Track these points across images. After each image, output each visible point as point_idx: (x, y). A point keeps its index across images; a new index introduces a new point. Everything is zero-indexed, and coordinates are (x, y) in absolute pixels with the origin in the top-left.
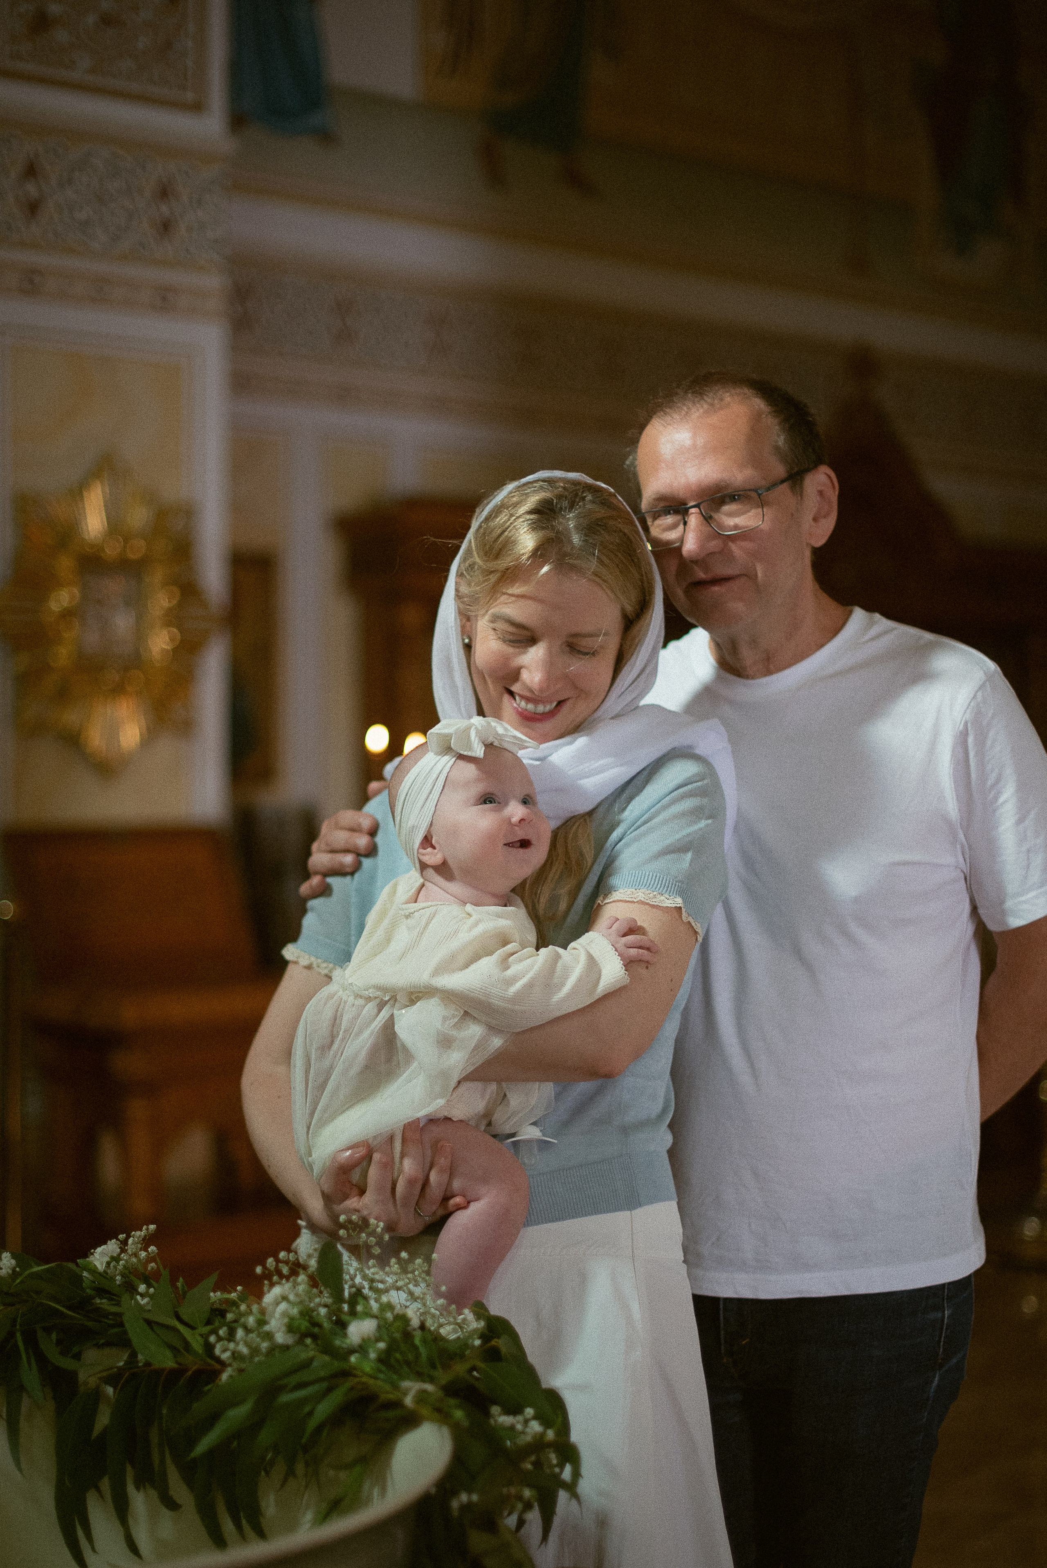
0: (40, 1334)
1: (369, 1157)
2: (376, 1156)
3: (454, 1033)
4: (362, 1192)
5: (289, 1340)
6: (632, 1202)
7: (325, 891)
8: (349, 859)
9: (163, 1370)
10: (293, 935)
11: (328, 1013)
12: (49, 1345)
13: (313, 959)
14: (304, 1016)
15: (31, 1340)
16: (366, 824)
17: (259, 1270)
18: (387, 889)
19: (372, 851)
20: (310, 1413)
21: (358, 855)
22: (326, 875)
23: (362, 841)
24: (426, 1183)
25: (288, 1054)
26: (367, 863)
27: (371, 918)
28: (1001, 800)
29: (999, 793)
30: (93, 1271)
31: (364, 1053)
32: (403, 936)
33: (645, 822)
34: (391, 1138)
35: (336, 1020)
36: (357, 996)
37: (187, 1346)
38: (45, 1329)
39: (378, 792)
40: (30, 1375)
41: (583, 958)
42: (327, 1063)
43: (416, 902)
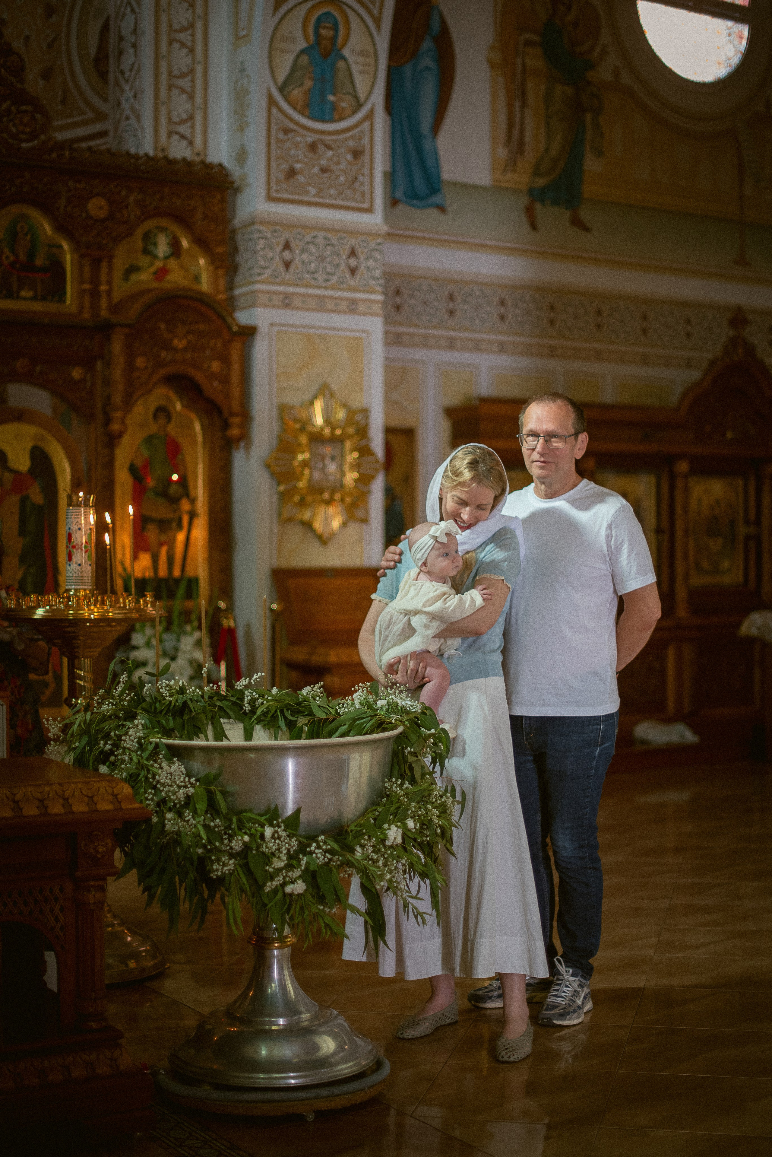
0: (285, 710)
1: (399, 662)
2: (402, 661)
3: (429, 624)
4: (397, 673)
5: (360, 707)
6: (486, 675)
7: (385, 575)
8: (392, 563)
9: (322, 719)
10: (375, 590)
11: (388, 617)
12: (288, 714)
13: (381, 598)
14: (379, 619)
15: (282, 712)
16: (398, 551)
17: (353, 689)
18: (407, 575)
19: (400, 561)
20: (365, 727)
21: (395, 562)
22: (385, 569)
23: (397, 557)
24: (418, 670)
25: (374, 631)
26: (398, 565)
27: (401, 585)
28: (623, 548)
29: (623, 546)
30: (302, 695)
31: (400, 630)
32: (412, 592)
33: (492, 551)
34: (407, 656)
35: (391, 619)
36: (398, 612)
37: (330, 713)
38: (287, 709)
39: (404, 539)
40: (282, 723)
41: (469, 599)
42: (387, 633)
43: (417, 580)
